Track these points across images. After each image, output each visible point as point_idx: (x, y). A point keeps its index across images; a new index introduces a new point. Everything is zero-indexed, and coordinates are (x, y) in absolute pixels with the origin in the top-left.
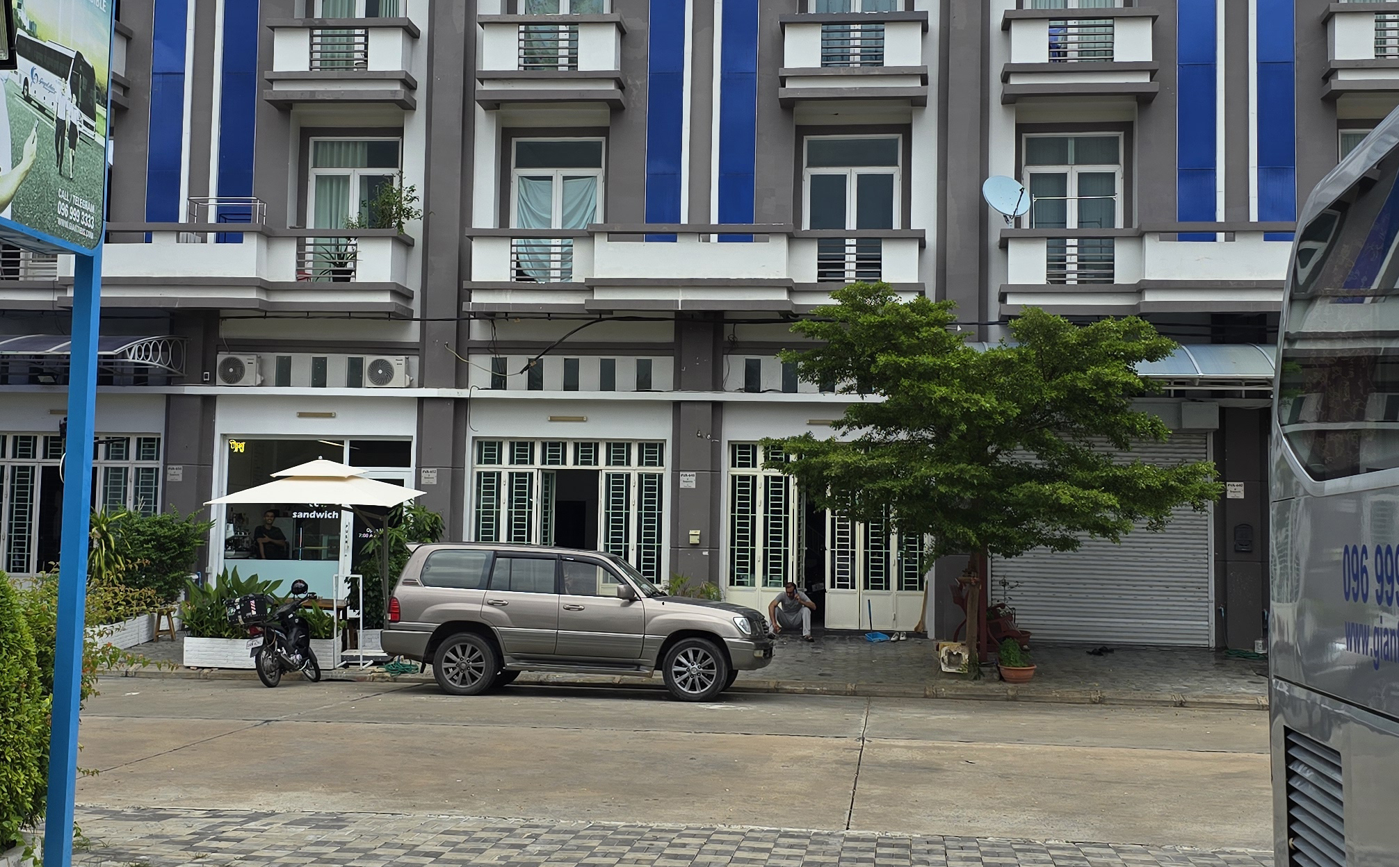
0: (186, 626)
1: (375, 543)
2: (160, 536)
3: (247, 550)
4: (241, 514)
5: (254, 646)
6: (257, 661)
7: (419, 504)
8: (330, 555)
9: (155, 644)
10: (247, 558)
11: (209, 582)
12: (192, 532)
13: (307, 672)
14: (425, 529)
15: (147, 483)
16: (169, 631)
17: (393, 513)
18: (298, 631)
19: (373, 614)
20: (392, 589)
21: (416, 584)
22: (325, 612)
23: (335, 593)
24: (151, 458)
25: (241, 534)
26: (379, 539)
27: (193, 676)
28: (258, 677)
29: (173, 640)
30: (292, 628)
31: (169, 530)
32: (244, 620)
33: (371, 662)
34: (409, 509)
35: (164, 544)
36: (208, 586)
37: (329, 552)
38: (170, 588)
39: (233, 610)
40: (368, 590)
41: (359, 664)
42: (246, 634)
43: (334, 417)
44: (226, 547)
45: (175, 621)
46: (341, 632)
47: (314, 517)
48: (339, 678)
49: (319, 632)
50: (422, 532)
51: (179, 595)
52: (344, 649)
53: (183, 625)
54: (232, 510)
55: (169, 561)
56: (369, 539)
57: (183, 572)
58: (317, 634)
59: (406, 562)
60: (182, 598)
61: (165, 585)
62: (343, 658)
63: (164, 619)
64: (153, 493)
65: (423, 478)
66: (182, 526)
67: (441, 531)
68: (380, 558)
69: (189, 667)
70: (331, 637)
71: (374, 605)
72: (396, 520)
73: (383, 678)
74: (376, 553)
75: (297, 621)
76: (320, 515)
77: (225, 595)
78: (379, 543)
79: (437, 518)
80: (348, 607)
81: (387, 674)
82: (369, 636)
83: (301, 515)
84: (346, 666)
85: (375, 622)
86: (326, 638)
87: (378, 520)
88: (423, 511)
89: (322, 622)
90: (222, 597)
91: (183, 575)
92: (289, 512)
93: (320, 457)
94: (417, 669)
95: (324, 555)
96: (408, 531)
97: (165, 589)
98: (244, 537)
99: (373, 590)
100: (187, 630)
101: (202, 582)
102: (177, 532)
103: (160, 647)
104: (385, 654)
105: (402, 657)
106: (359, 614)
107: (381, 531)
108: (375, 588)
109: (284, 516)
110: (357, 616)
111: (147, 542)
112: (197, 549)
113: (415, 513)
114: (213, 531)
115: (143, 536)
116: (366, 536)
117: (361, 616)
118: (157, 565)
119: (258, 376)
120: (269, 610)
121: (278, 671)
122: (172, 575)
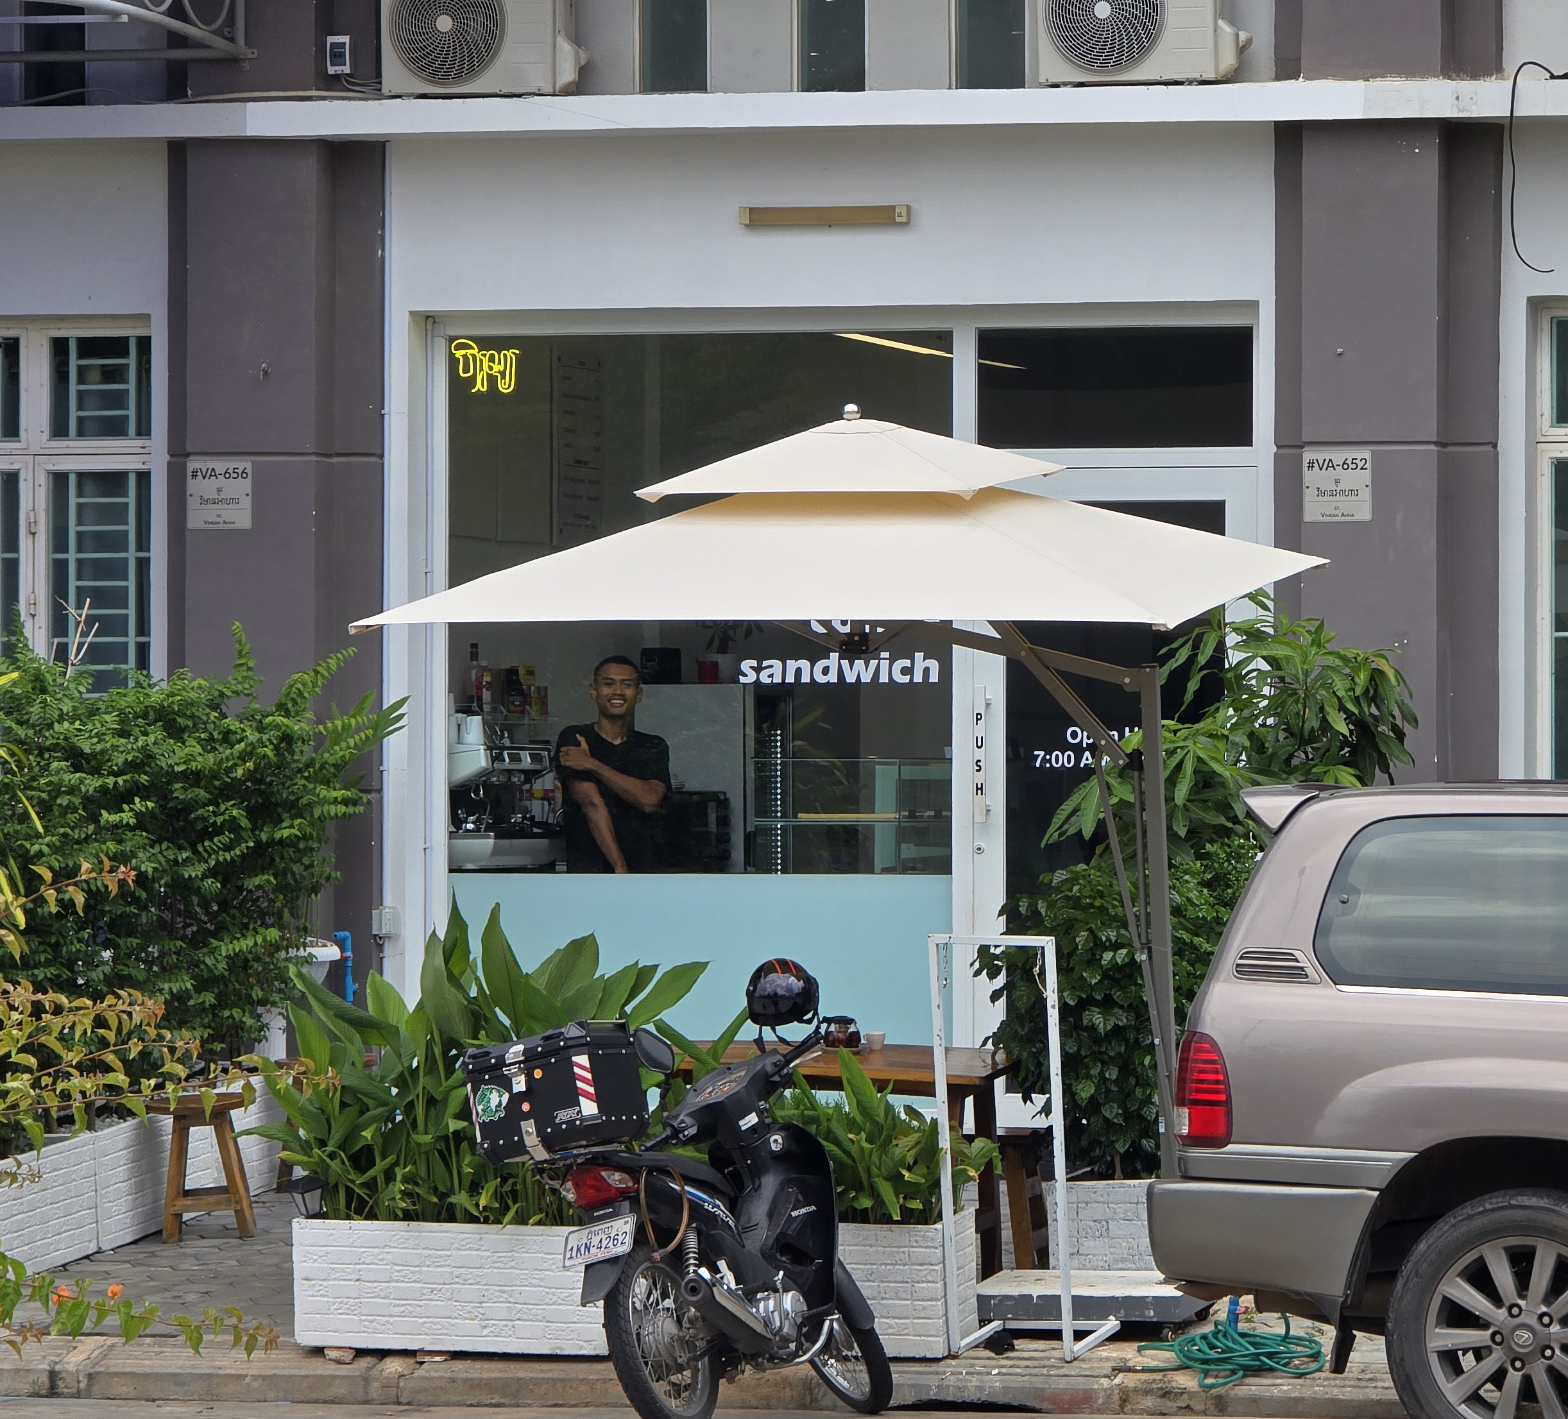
0: (299, 1172)
1: (1108, 789)
2: (173, 776)
3: (547, 830)
4: (512, 672)
5: (597, 1255)
6: (614, 1321)
7: (1296, 614)
8: (909, 851)
9: (167, 1252)
10: (548, 868)
11: (389, 975)
12: (303, 753)
13: (832, 1368)
14: (1325, 725)
15: (104, 541)
16: (227, 1193)
17: (1182, 656)
18: (783, 1186)
19: (1112, 1111)
20: (1190, 995)
21: (1296, 975)
22: (899, 1102)
23: (937, 1016)
24: (114, 428)
25: (515, 759)
26: (1122, 773)
27: (339, 1390)
28: (617, 1389)
29: (243, 1231)
30: (757, 1172)
31: (209, 744)
32: (547, 1142)
33: (1111, 1325)
34: (1253, 636)
35: (187, 808)
36: (386, 996)
37: (902, 835)
38: (222, 1002)
39: (496, 1098)
40: (1084, 1004)
41: (1056, 1335)
42: (561, 1200)
43: (906, 224)
44: (456, 822)
45: (251, 1149)
46: (971, 1192)
47: (833, 677)
48: (972, 1396)
49: (874, 1193)
50: (1312, 739)
51: (260, 1033)
52: (989, 1265)
53: (286, 1168)
54: (474, 656)
55: (212, 885)
56: (1081, 775)
57: (273, 934)
58: (866, 1203)
59: (1248, 874)
60: (276, 1047)
61: (199, 989)
62: (986, 1309)
63: (202, 1138)
64: (131, 584)
65: (1309, 496)
66: (261, 729)
67: (1400, 736)
68: (1130, 859)
69: (318, 1351)
70: (929, 1215)
71: (1113, 1074)
72: (1193, 686)
73: (1166, 1394)
74: (1114, 840)
75: (776, 1141)
76: (859, 671)
77: (461, 1030)
78: (1124, 792)
79: (1377, 676)
80: (1000, 1083)
81: (1185, 1381)
82: (1098, 1211)
83: (775, 672)
84: (1000, 1344)
85: (1122, 1147)
86: (909, 1217)
87: (1119, 687)
88: (1317, 643)
89: (885, 1146)
90: (450, 1042)
91: (274, 948)
92: (723, 660)
93: (851, 408)
94: (1316, 1356)
95: (882, 847)
96: (1251, 735)
97: (202, 1009)
98: (530, 775)
99: (1107, 1004)
100: (306, 1185)
101: (361, 978)
102: (243, 757)
103: (188, 1265)
104: (1170, 1291)
105: (1247, 1300)
106: (1047, 1110)
107: (1133, 738)
108: (1117, 995)
109: (702, 680)
110: (1041, 1123)
111: (117, 799)
112: (331, 829)
113: (1280, 652)
114: (395, 747)
115: (96, 771)
116: (1062, 760)
117: (1057, 1121)
118: (162, 902)
119: (566, 47)
120: (653, 1098)
121: (703, 1364)
122: (227, 948)
